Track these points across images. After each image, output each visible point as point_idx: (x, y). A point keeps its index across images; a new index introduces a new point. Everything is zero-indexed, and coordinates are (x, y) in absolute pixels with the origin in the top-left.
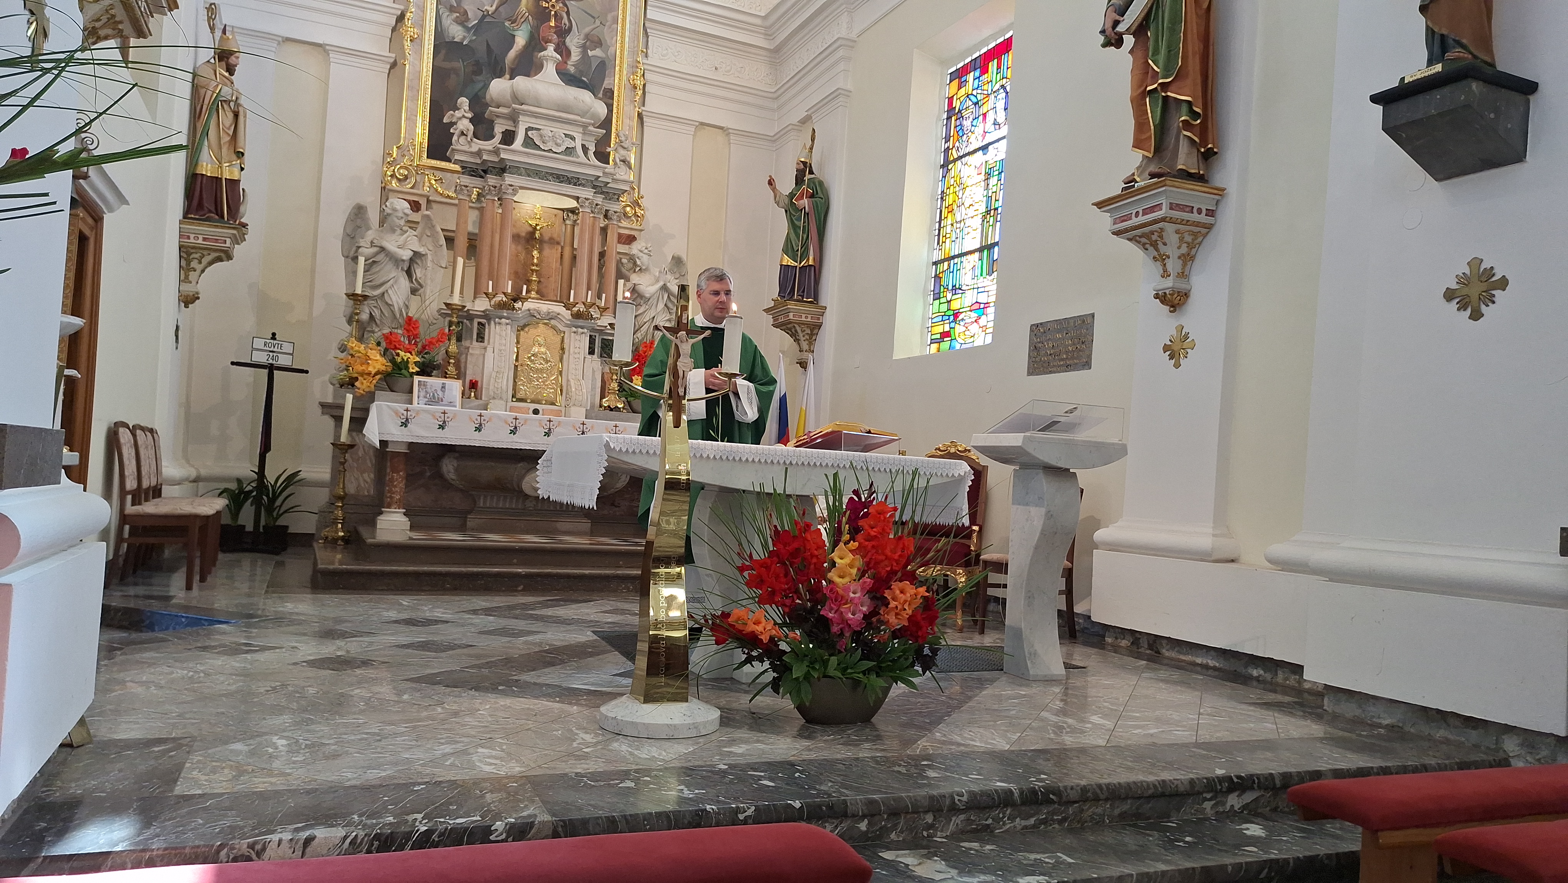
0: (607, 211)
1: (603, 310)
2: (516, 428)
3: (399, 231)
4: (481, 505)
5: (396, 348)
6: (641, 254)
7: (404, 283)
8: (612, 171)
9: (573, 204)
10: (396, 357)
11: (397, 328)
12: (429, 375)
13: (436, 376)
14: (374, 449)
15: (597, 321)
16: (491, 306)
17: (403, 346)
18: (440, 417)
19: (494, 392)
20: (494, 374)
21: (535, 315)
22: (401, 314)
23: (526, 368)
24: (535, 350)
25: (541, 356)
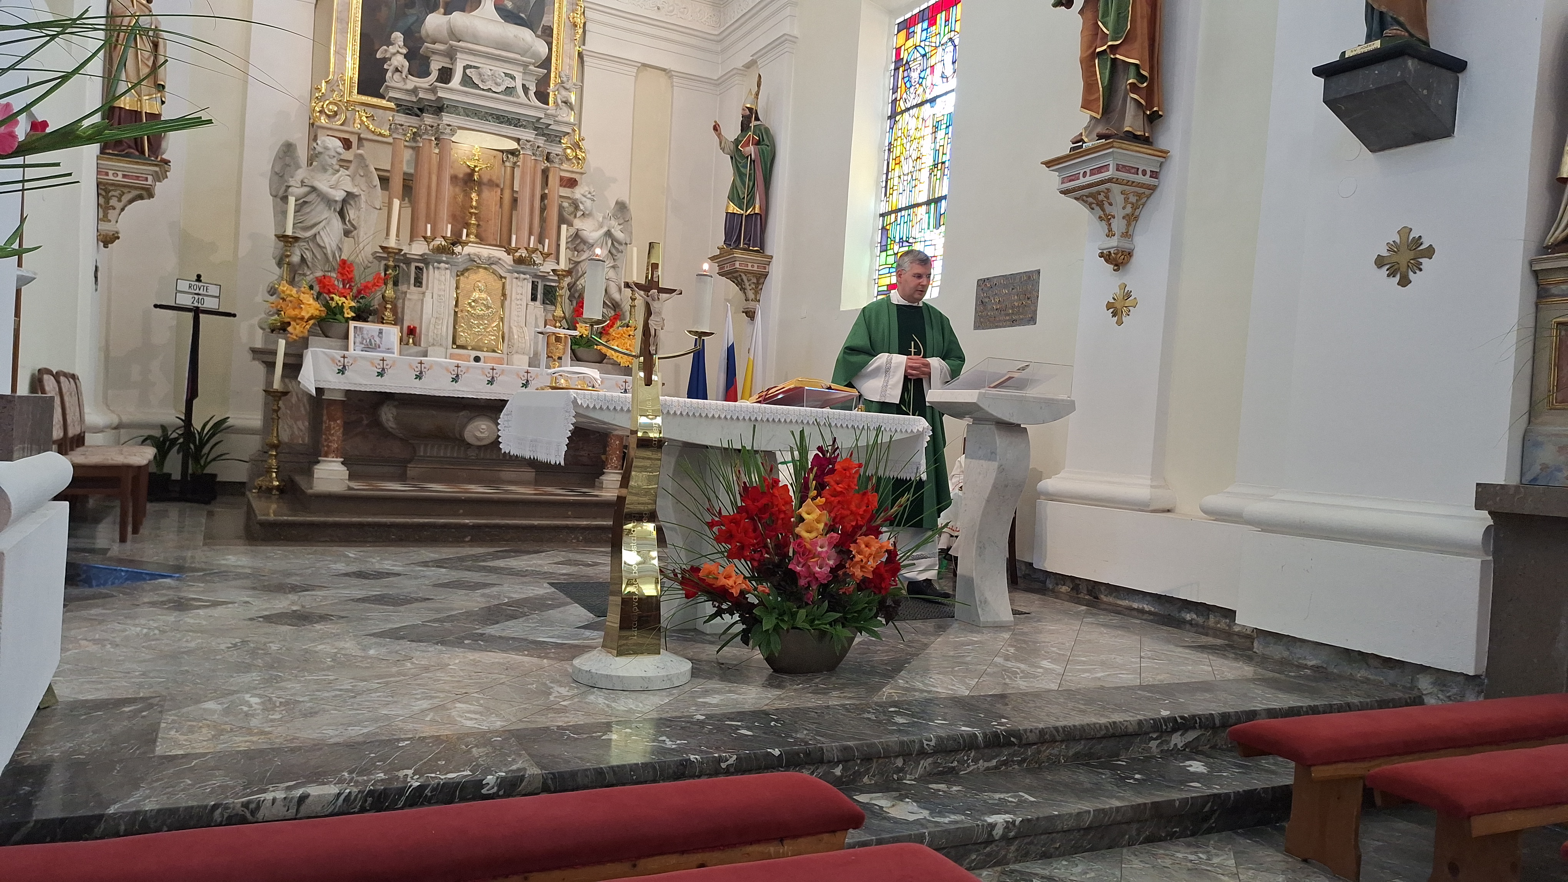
0: (549, 153)
1: (546, 256)
2: (457, 376)
3: (330, 171)
4: (422, 454)
5: (329, 292)
6: (584, 199)
7: (337, 225)
8: (553, 112)
9: (513, 145)
10: (330, 302)
11: (330, 271)
13: (373, 322)
14: (311, 397)
15: (540, 268)
16: (429, 250)
17: (338, 291)
18: (379, 364)
19: (434, 339)
20: (433, 320)
21: (475, 259)
22: (334, 256)
23: (466, 314)
24: (475, 295)
25: (482, 302)
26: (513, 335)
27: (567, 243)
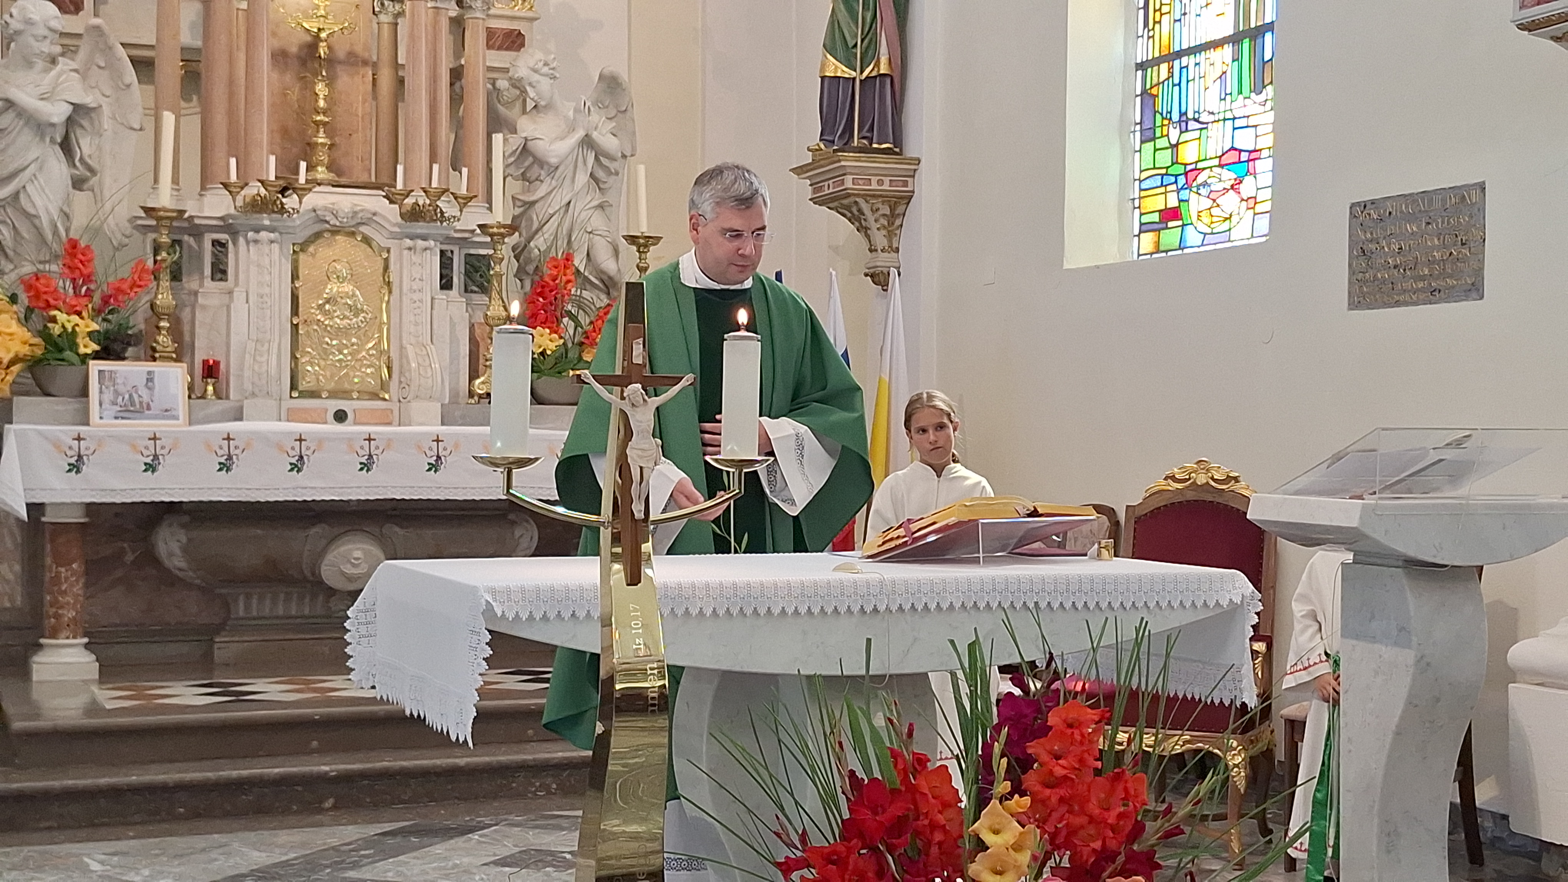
1: (464, 201)
2: (301, 458)
4: (241, 613)
5: (49, 306)
6: (536, 77)
7: (57, 169)
10: (50, 325)
11: (49, 262)
12: (120, 357)
13: (137, 359)
14: (18, 520)
15: (455, 224)
16: (235, 208)
17: (64, 302)
18: (147, 448)
19: (253, 384)
20: (251, 346)
21: (327, 219)
22: (56, 232)
23: (315, 327)
24: (331, 289)
25: (344, 301)
26: (409, 363)
27: (507, 166)
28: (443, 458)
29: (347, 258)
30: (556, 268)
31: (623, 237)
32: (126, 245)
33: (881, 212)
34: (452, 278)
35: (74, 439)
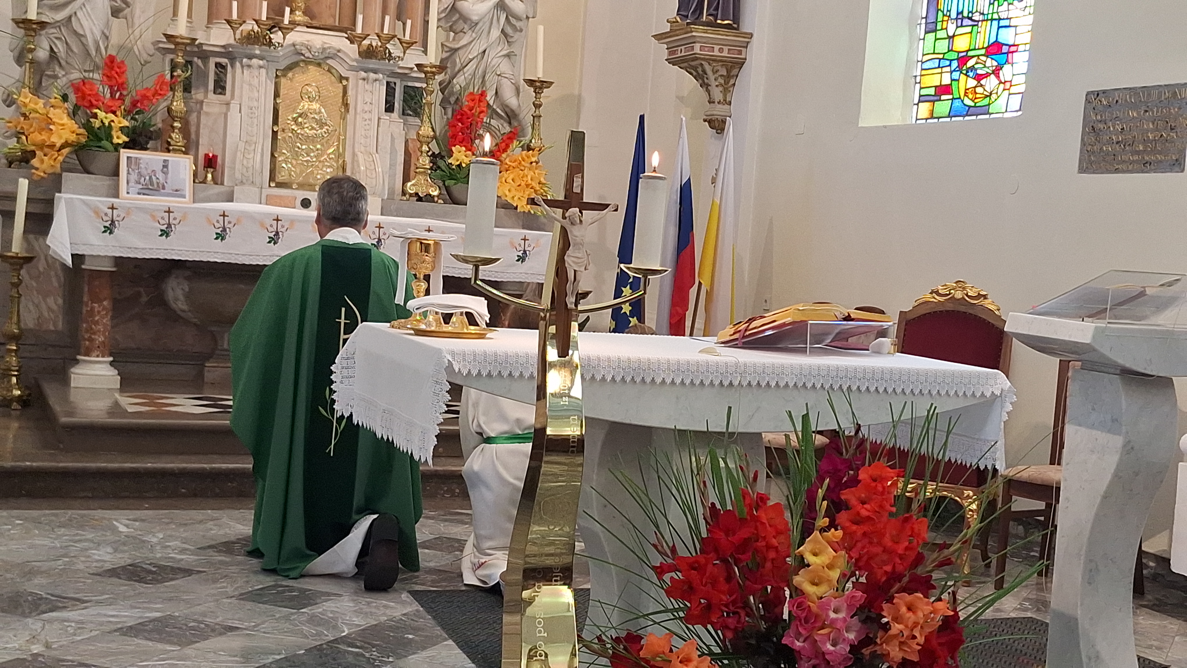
1: (407, 45)
2: (277, 233)
5: (92, 106)
7: (101, 2)
10: (92, 120)
11: (93, 71)
12: (144, 148)
13: (156, 150)
14: (64, 265)
15: (399, 62)
16: (235, 39)
17: (103, 103)
18: (163, 218)
19: (242, 174)
20: (242, 145)
21: (303, 52)
22: (98, 49)
23: (290, 135)
24: (304, 106)
25: (313, 116)
26: (359, 166)
27: (439, 20)
28: (383, 241)
29: (316, 83)
30: (473, 101)
31: (524, 80)
32: (149, 62)
33: (720, 73)
34: (394, 103)
35: (109, 208)
